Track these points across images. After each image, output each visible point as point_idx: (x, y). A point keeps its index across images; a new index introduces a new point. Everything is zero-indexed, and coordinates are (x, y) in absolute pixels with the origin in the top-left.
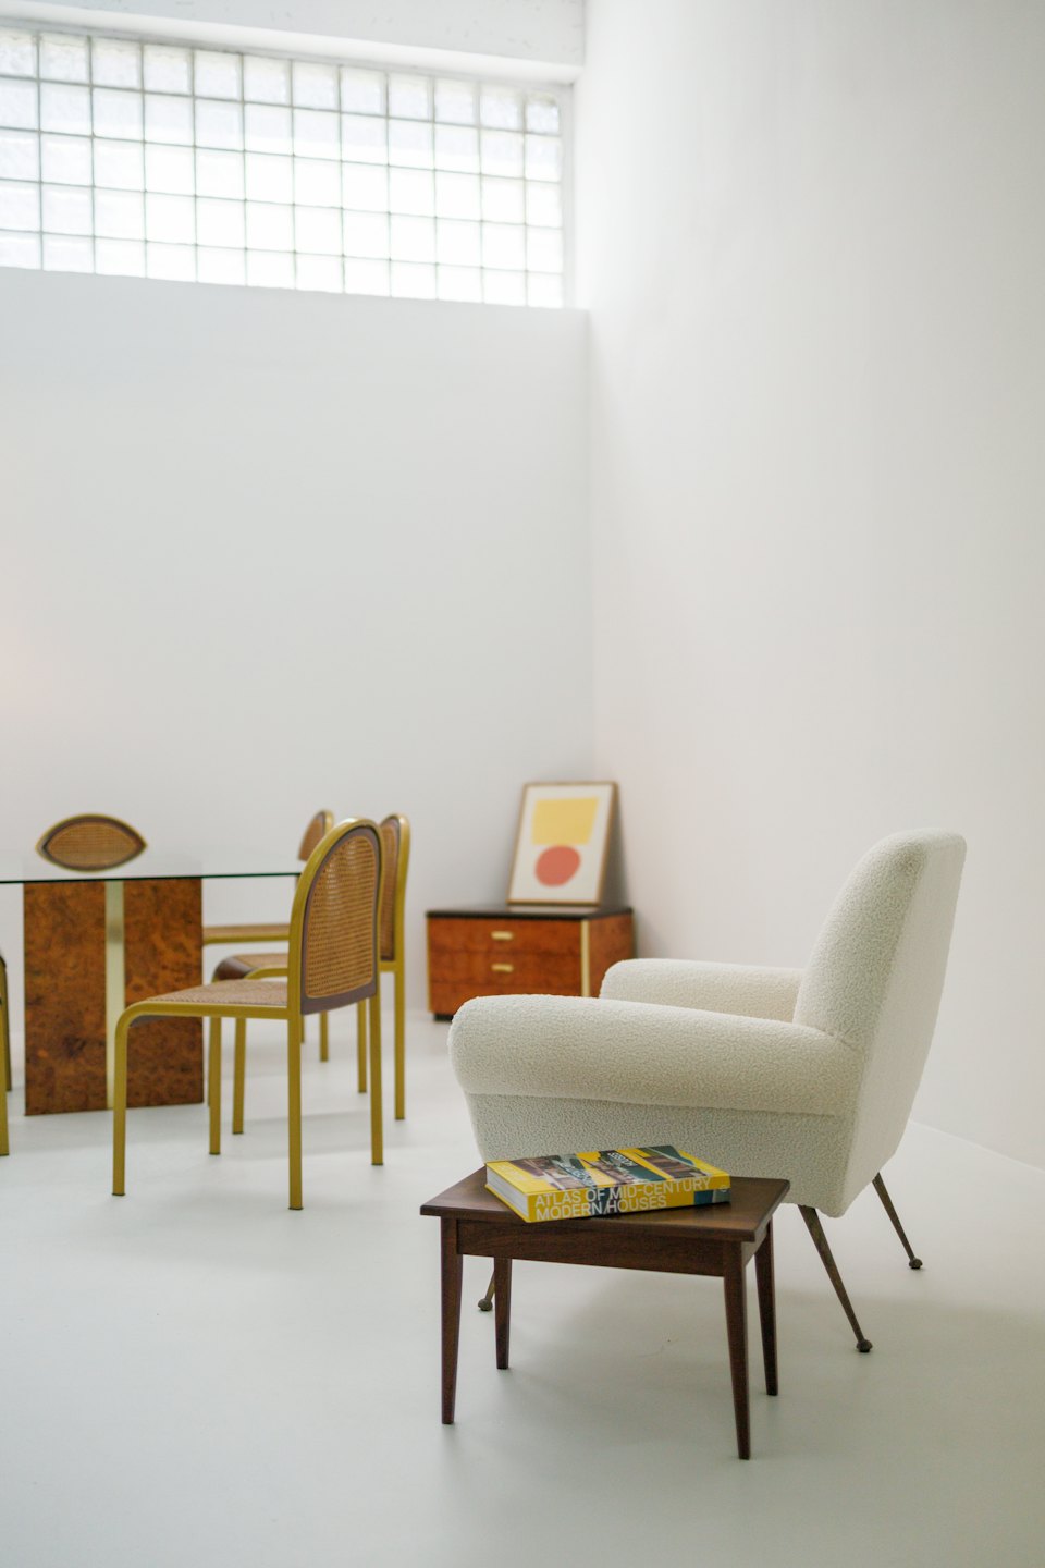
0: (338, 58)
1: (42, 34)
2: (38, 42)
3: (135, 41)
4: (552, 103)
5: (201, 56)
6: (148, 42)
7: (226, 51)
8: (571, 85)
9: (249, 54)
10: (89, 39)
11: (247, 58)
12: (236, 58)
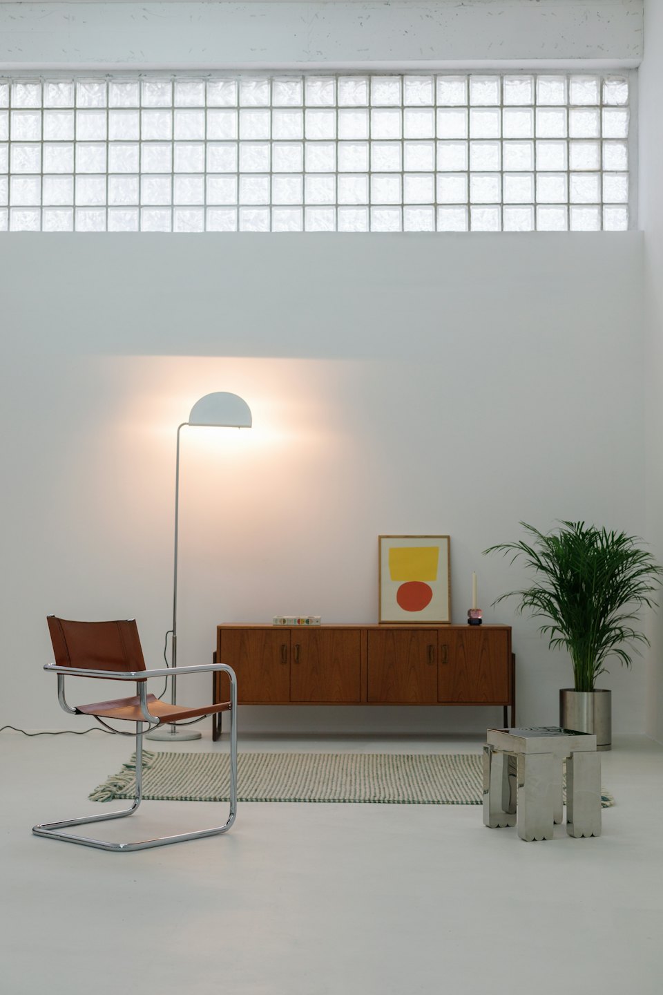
0: (467, 70)
1: (274, 78)
2: (271, 82)
3: (333, 75)
4: (624, 81)
5: (374, 79)
6: (340, 75)
7: (392, 75)
8: (637, 68)
9: (406, 75)
10: (304, 78)
11: (405, 77)
12: (398, 77)
